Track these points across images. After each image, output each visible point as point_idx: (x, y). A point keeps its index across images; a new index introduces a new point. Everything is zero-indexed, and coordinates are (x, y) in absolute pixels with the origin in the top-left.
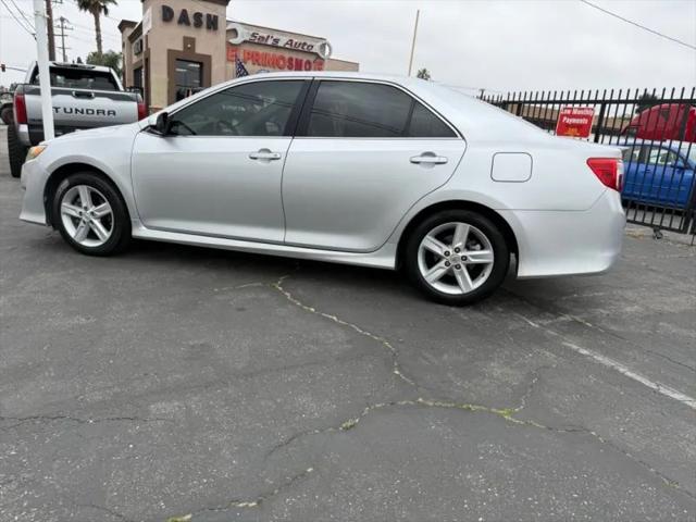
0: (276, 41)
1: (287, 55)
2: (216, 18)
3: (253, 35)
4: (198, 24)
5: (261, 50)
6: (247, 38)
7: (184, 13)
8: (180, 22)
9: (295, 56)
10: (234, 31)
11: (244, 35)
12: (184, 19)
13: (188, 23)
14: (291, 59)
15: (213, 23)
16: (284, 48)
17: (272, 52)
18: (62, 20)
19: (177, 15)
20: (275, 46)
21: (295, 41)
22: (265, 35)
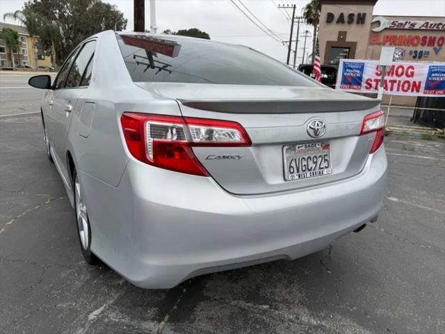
0: (413, 25)
1: (421, 35)
2: (365, 14)
3: (393, 23)
4: (350, 21)
5: (398, 34)
6: (388, 26)
7: (342, 15)
8: (338, 22)
9: (429, 35)
10: (378, 22)
11: (385, 24)
12: (341, 20)
13: (343, 22)
14: (425, 37)
15: (361, 19)
16: (419, 30)
17: (407, 34)
18: (307, 32)
19: (336, 17)
20: (412, 29)
21: (431, 22)
22: (404, 22)
